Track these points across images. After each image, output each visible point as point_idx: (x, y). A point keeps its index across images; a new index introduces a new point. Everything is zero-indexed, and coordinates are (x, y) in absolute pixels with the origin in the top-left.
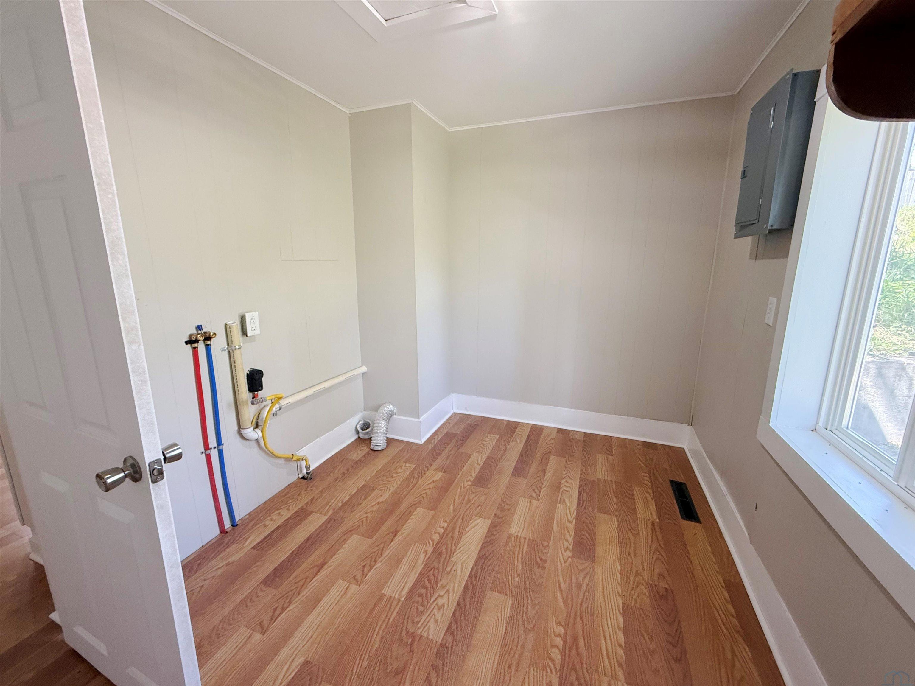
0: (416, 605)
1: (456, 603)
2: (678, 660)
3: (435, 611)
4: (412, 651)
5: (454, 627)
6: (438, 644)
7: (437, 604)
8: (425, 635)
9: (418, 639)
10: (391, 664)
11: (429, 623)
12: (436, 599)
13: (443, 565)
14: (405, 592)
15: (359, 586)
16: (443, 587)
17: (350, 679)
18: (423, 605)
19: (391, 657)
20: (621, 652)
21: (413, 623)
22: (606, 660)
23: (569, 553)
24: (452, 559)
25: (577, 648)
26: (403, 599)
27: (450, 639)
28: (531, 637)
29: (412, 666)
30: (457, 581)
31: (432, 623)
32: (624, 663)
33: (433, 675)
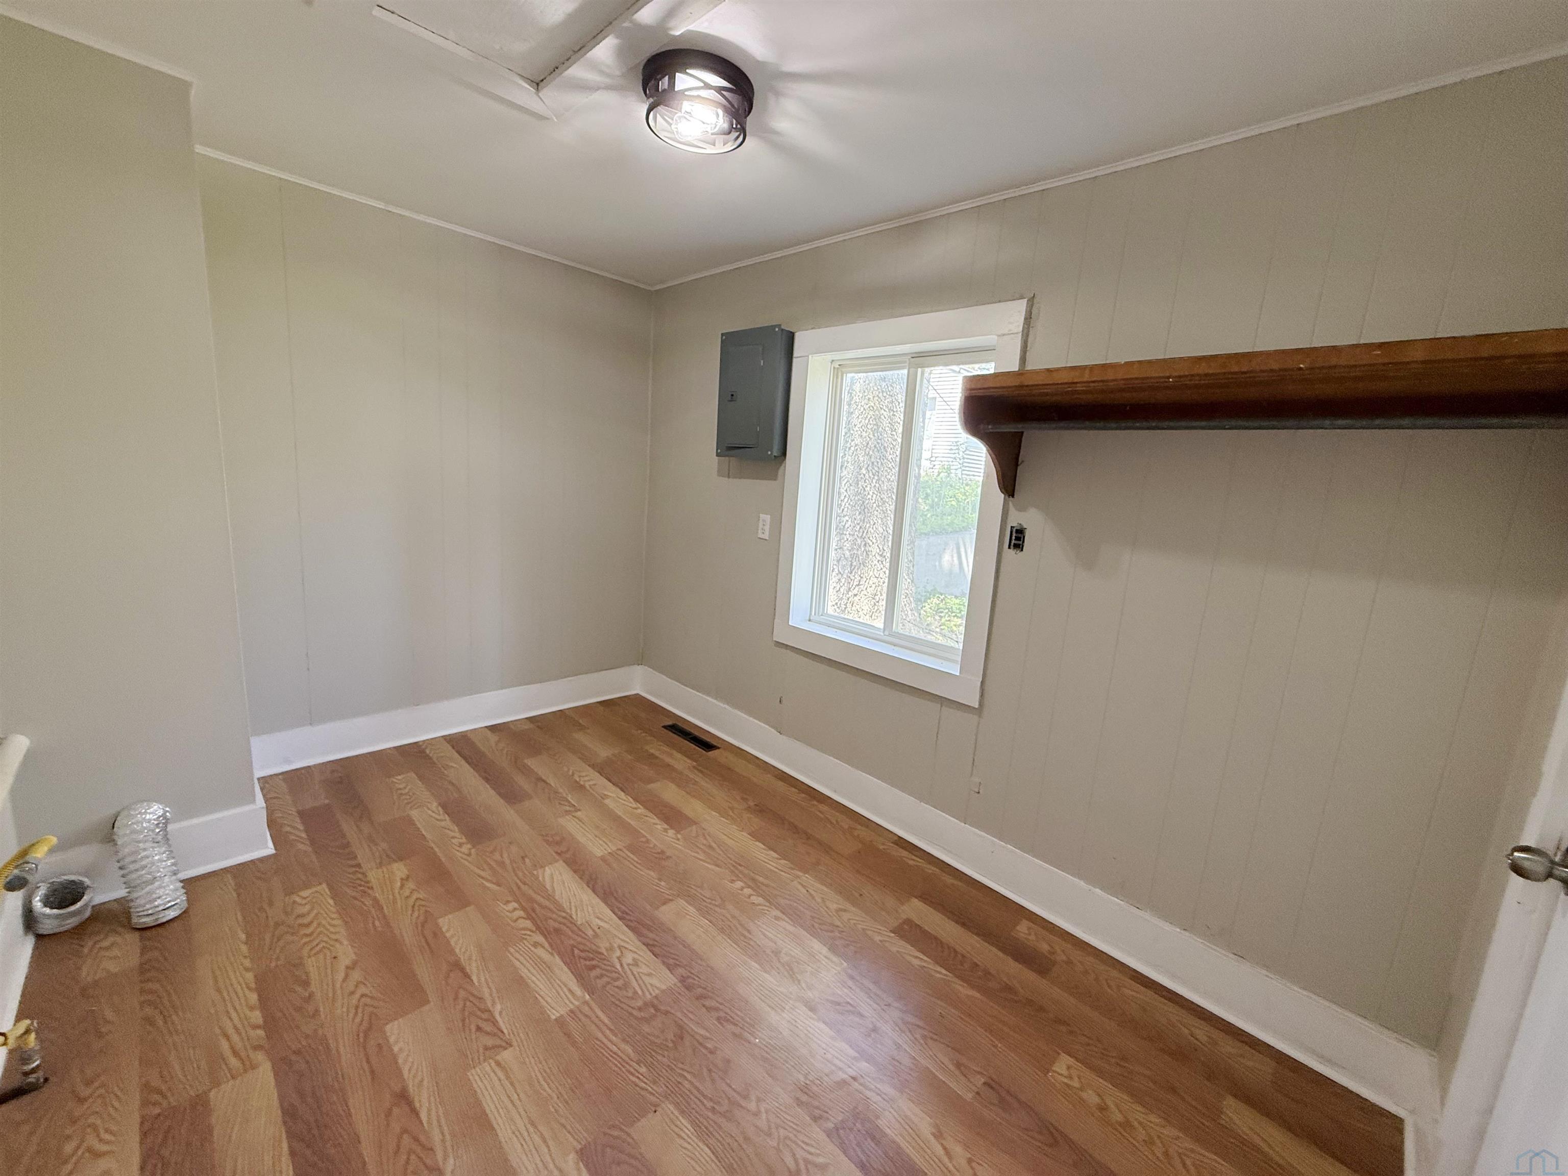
0: (609, 986)
1: (644, 948)
2: (808, 838)
3: (635, 969)
4: (667, 1013)
5: (671, 961)
6: (679, 984)
7: (628, 965)
8: (657, 992)
9: (656, 1002)
10: (666, 1040)
11: (646, 982)
12: (621, 965)
13: (580, 936)
14: (578, 991)
15: (511, 1046)
16: (611, 949)
17: (651, 1093)
18: (617, 979)
19: (658, 1037)
20: (783, 862)
21: (632, 998)
22: (782, 873)
23: (671, 832)
24: (579, 923)
25: (762, 883)
26: (587, 997)
27: (680, 971)
28: (730, 907)
29: (684, 1019)
30: (616, 933)
31: (647, 980)
32: (792, 866)
33: (708, 1003)
